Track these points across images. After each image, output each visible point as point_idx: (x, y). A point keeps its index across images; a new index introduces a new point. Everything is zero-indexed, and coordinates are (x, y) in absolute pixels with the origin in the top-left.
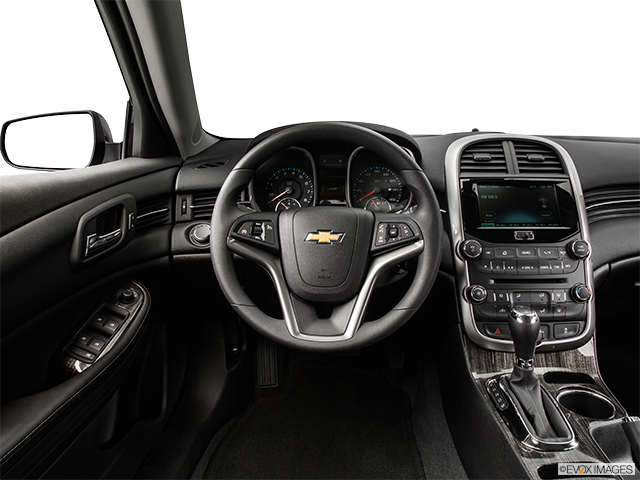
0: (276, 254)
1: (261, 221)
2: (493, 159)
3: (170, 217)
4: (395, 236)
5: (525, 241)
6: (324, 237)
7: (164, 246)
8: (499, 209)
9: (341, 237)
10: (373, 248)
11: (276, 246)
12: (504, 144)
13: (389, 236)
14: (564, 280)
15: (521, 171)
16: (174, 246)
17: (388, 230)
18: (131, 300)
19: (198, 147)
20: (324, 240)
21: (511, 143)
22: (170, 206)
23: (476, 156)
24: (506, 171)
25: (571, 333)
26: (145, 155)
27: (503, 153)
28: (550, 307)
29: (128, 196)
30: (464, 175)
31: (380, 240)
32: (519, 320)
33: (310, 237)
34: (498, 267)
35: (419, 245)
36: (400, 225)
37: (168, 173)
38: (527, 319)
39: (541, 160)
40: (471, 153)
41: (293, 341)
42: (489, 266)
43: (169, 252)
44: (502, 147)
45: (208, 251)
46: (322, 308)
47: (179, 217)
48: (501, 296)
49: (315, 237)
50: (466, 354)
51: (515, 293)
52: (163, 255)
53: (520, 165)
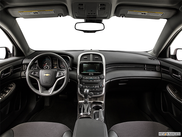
0: (38, 78)
1: (36, 72)
2: (88, 58)
3: (21, 69)
4: (60, 75)
5: (91, 75)
7: (19, 75)
8: (87, 69)
9: (50, 75)
10: (56, 77)
11: (38, 76)
12: (91, 55)
13: (59, 75)
14: (99, 83)
15: (93, 61)
16: (22, 75)
17: (59, 73)
18: (12, 86)
19: (29, 54)
20: (47, 75)
22: (21, 67)
23: (84, 57)
24: (90, 61)
25: (99, 94)
26: (17, 56)
27: (90, 57)
29: (11, 66)
30: (81, 61)
31: (57, 76)
32: (85, 91)
33: (45, 75)
34: (85, 81)
35: (64, 77)
37: (21, 60)
38: (86, 91)
39: (98, 58)
41: (40, 94)
42: (83, 80)
43: (21, 77)
45: (26, 76)
46: (47, 88)
47: (23, 69)
48: (85, 86)
50: (78, 98)
51: (88, 86)
52: (19, 77)
53: (93, 59)
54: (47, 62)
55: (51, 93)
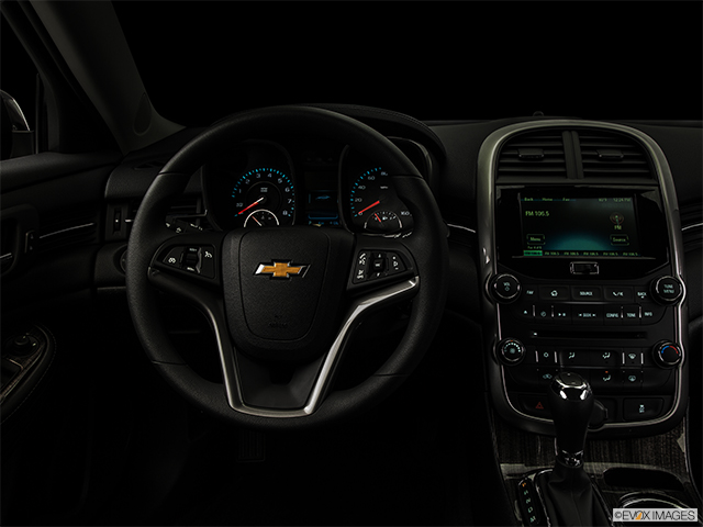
1: (196, 247)
2: (547, 157)
4: (380, 270)
5: (586, 276)
6: (280, 270)
7: (83, 274)
8: (551, 230)
9: (303, 270)
10: (350, 285)
11: (216, 281)
12: (566, 135)
14: (643, 335)
15: (587, 175)
17: (372, 261)
20: (279, 274)
21: (575, 134)
22: (97, 219)
23: (522, 153)
24: (564, 174)
25: (650, 412)
27: (562, 148)
28: (619, 373)
29: (26, 206)
30: (502, 180)
31: (359, 275)
33: (262, 268)
34: (543, 314)
35: (413, 284)
36: (388, 255)
38: (574, 393)
39: (618, 159)
40: (517, 148)
41: (232, 415)
42: (530, 312)
43: (91, 283)
44: (561, 140)
47: (109, 236)
48: (546, 355)
49: (270, 269)
51: (567, 353)
53: (585, 165)
54: (264, 190)
55: (308, 409)
